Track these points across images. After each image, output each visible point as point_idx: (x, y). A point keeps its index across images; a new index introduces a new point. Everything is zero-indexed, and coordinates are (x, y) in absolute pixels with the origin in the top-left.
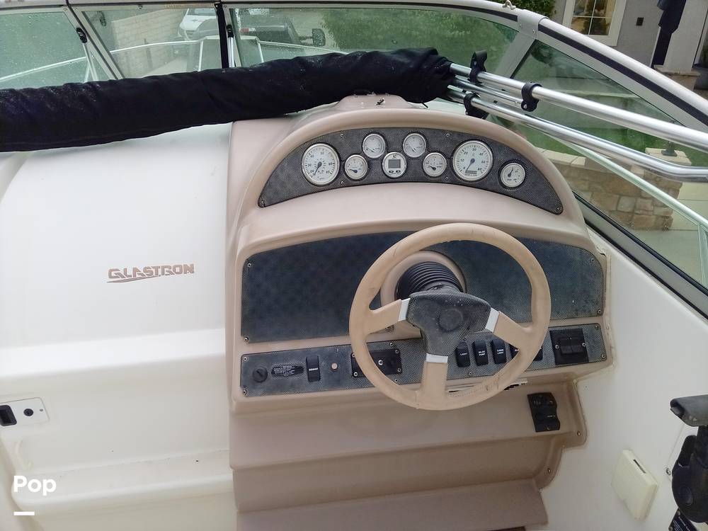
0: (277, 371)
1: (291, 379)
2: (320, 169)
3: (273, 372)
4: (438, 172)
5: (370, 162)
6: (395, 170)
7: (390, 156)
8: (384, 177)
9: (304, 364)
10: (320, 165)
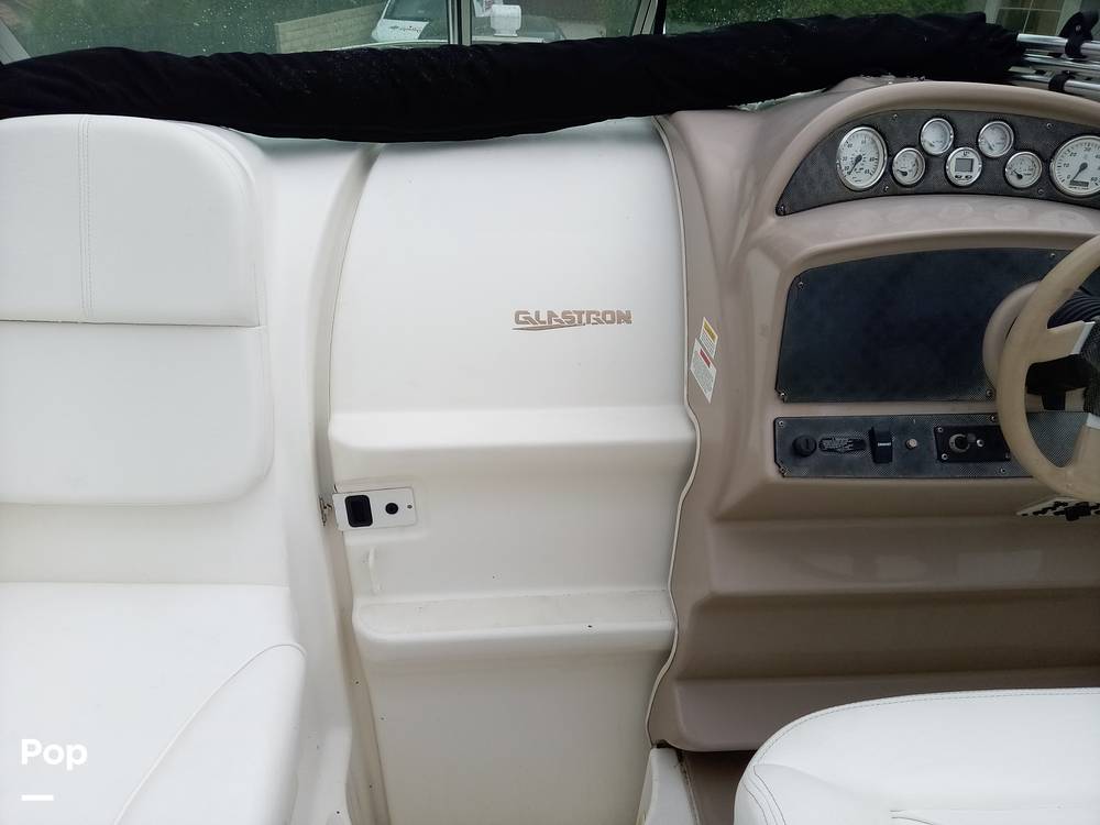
0: (827, 444)
1: (848, 456)
2: (859, 166)
3: (821, 446)
4: (1026, 182)
5: (928, 159)
6: (964, 174)
7: (957, 154)
8: (946, 184)
9: (866, 438)
10: (859, 159)
